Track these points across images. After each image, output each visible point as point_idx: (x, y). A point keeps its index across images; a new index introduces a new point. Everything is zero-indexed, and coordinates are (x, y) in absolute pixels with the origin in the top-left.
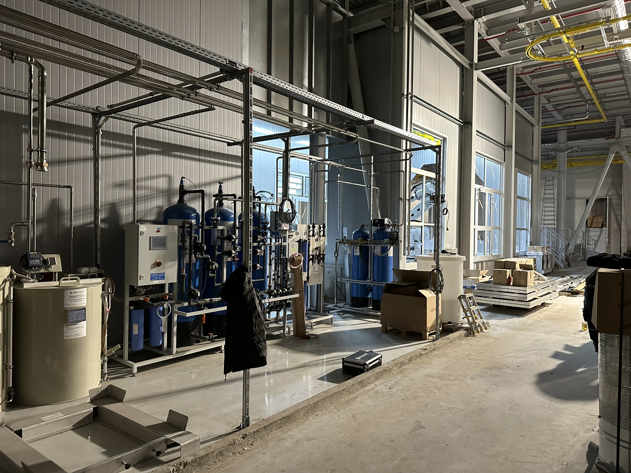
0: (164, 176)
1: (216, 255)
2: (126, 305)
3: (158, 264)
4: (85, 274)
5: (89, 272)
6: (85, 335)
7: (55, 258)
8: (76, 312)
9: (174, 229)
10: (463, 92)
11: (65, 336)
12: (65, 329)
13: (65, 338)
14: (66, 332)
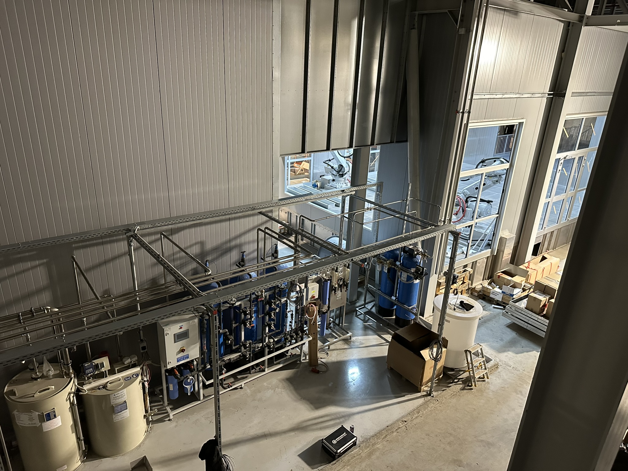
0: (196, 244)
1: (233, 328)
2: (162, 373)
3: (183, 351)
4: (127, 365)
5: (131, 362)
6: (129, 416)
7: (104, 362)
8: (119, 407)
9: (195, 322)
10: (563, 54)
11: (114, 420)
12: (114, 416)
13: (115, 421)
14: (115, 418)
